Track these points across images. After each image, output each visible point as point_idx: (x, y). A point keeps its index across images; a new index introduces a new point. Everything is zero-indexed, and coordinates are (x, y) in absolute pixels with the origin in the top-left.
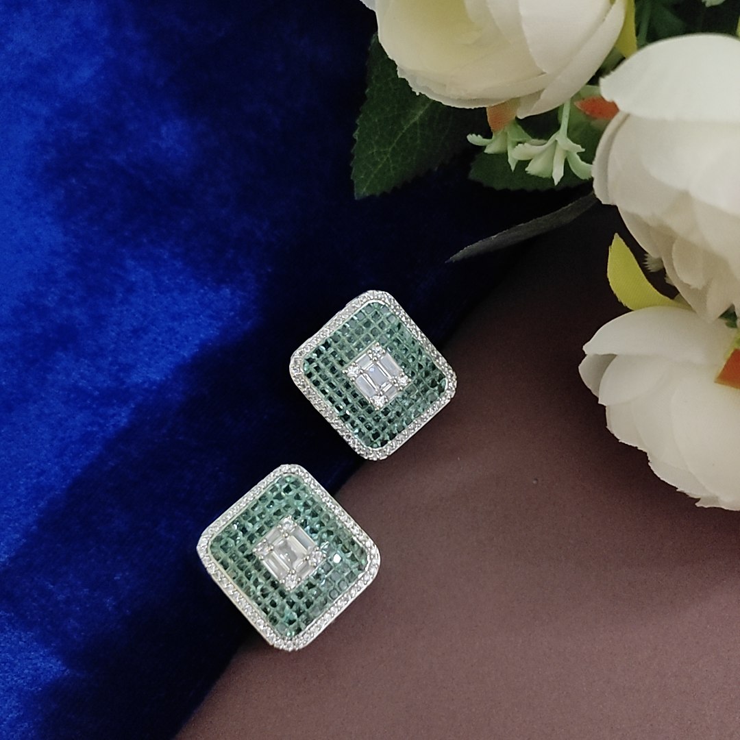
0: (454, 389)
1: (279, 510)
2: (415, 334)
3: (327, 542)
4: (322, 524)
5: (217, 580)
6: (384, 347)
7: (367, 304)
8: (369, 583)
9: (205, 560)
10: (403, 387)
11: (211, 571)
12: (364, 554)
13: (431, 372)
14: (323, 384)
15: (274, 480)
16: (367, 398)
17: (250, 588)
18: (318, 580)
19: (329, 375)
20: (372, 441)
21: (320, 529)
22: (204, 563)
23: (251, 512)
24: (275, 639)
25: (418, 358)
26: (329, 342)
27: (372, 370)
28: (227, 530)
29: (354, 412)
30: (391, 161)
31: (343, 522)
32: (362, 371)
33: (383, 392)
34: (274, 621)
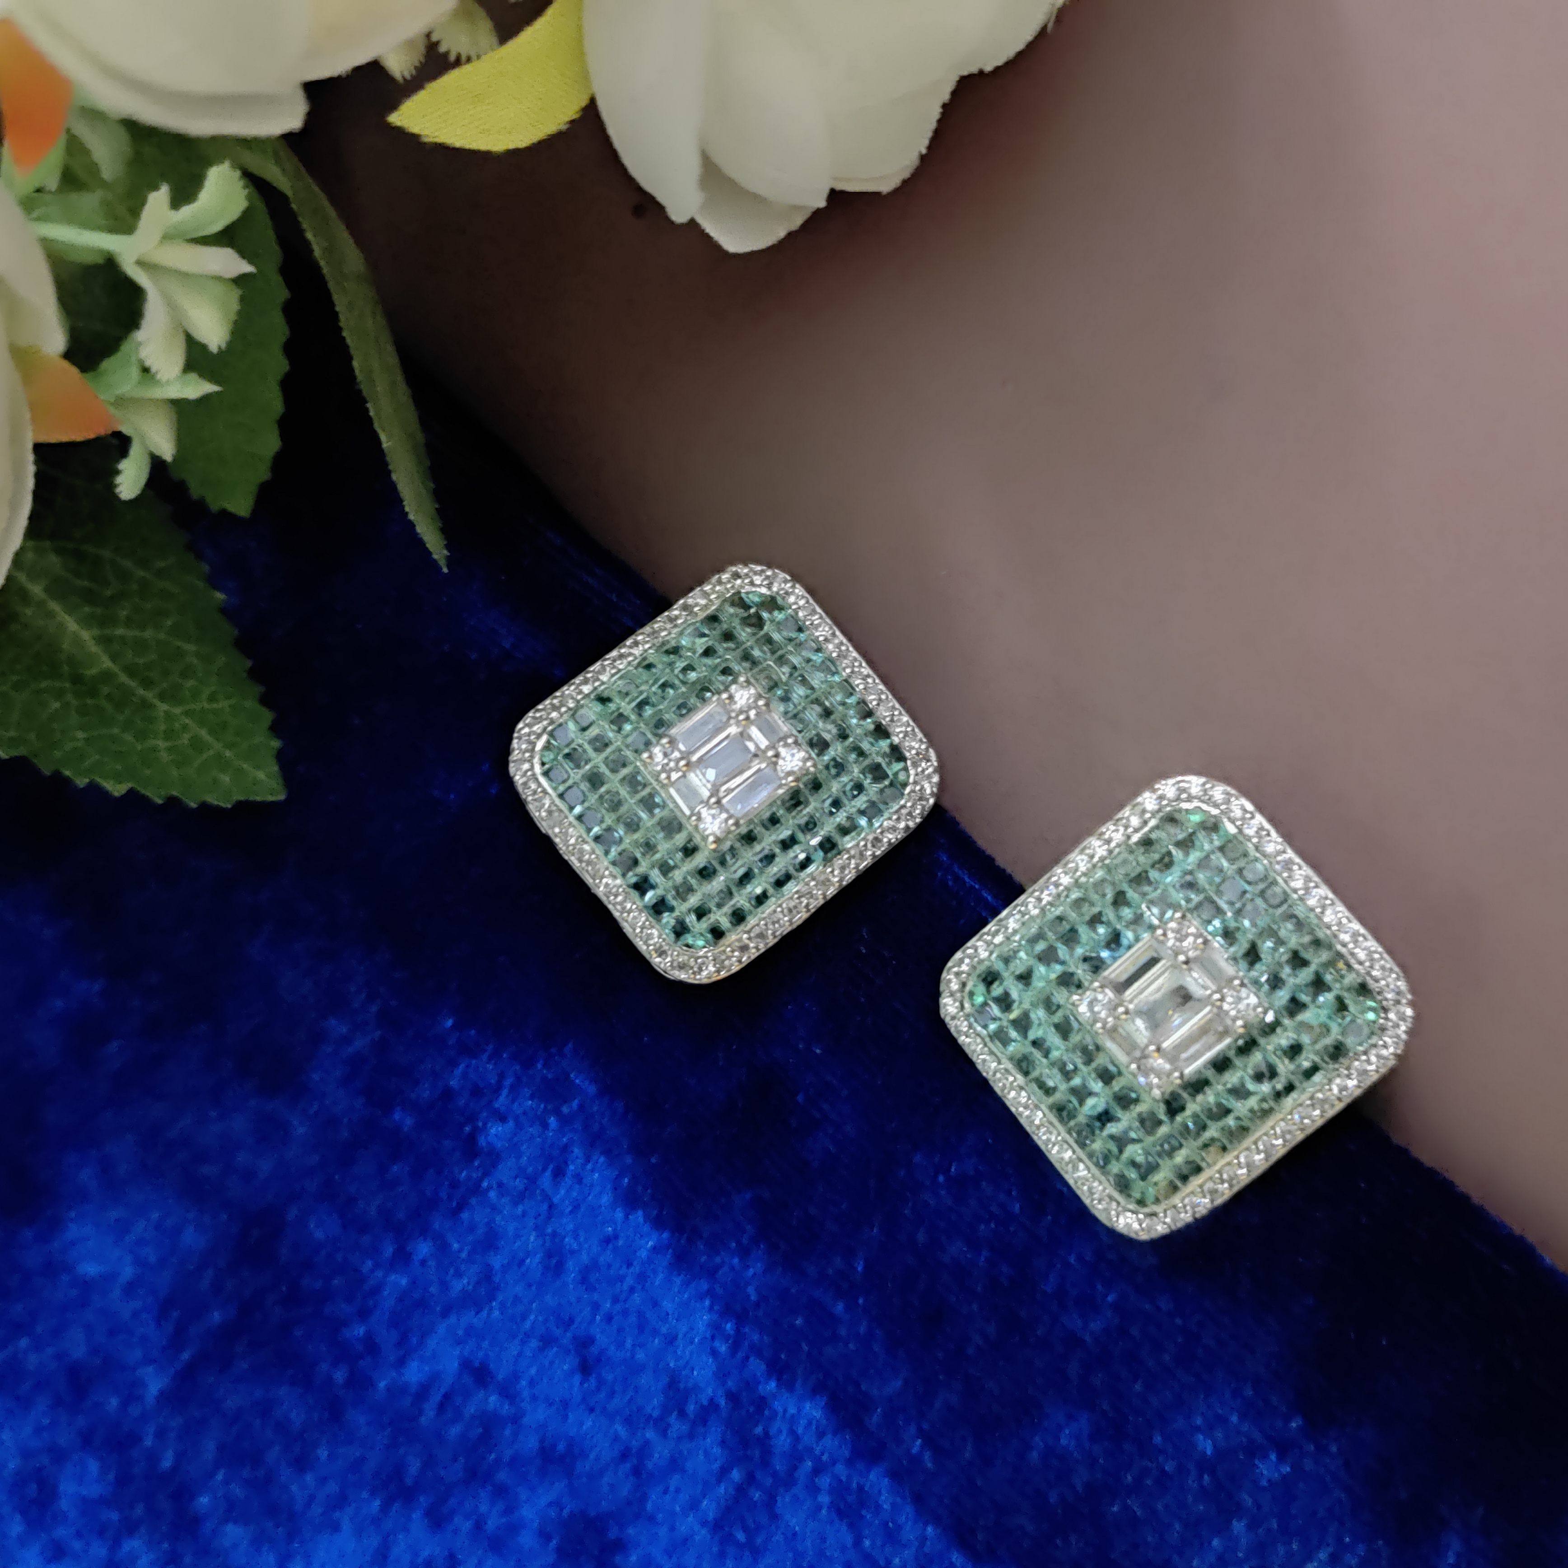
0: (769, 573)
1: (1057, 1026)
2: (625, 661)
3: (1144, 906)
4: (1095, 921)
5: (1225, 1192)
6: (654, 740)
7: (543, 780)
8: (1250, 807)
9: (1173, 1220)
10: (759, 696)
11: (1204, 1204)
12: (1177, 816)
13: (725, 626)
14: (741, 900)
15: (978, 1035)
16: (781, 791)
17: (1252, 1111)
18: (1238, 935)
19: (720, 881)
20: (892, 784)
21: (1108, 924)
22: (1180, 1225)
23: (1058, 1097)
24: (1384, 1052)
25: (687, 657)
26: (634, 880)
27: (711, 774)
28: (1103, 1162)
29: (815, 825)
30: (192, 706)
31: (1094, 866)
32: (713, 800)
33: (768, 748)
34: (1337, 1052)
